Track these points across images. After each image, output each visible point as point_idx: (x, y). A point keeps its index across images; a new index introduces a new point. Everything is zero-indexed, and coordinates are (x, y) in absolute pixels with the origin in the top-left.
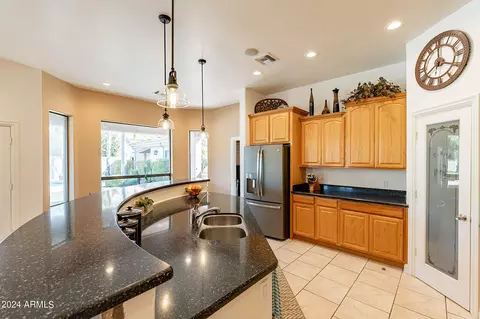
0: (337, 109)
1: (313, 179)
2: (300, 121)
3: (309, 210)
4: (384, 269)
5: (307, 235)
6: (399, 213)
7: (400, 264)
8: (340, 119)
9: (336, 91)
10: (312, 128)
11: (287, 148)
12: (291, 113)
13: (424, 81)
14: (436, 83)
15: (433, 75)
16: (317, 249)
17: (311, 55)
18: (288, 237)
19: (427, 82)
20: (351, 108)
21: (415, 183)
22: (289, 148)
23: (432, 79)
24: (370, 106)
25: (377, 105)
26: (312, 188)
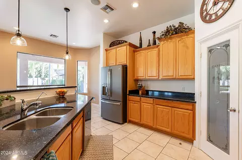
0: (155, 43)
1: (141, 87)
2: (134, 52)
3: (137, 105)
4: (180, 144)
5: (137, 121)
6: (190, 107)
7: (191, 140)
8: (157, 49)
9: (154, 33)
10: (141, 56)
11: (125, 68)
12: (128, 47)
13: (206, 17)
14: (214, 17)
15: (211, 12)
16: (142, 129)
17: (135, 5)
18: (126, 122)
19: (208, 18)
20: (162, 43)
21: (200, 88)
22: (126, 68)
23: (211, 15)
24: (174, 40)
25: (178, 39)
26: (140, 92)
